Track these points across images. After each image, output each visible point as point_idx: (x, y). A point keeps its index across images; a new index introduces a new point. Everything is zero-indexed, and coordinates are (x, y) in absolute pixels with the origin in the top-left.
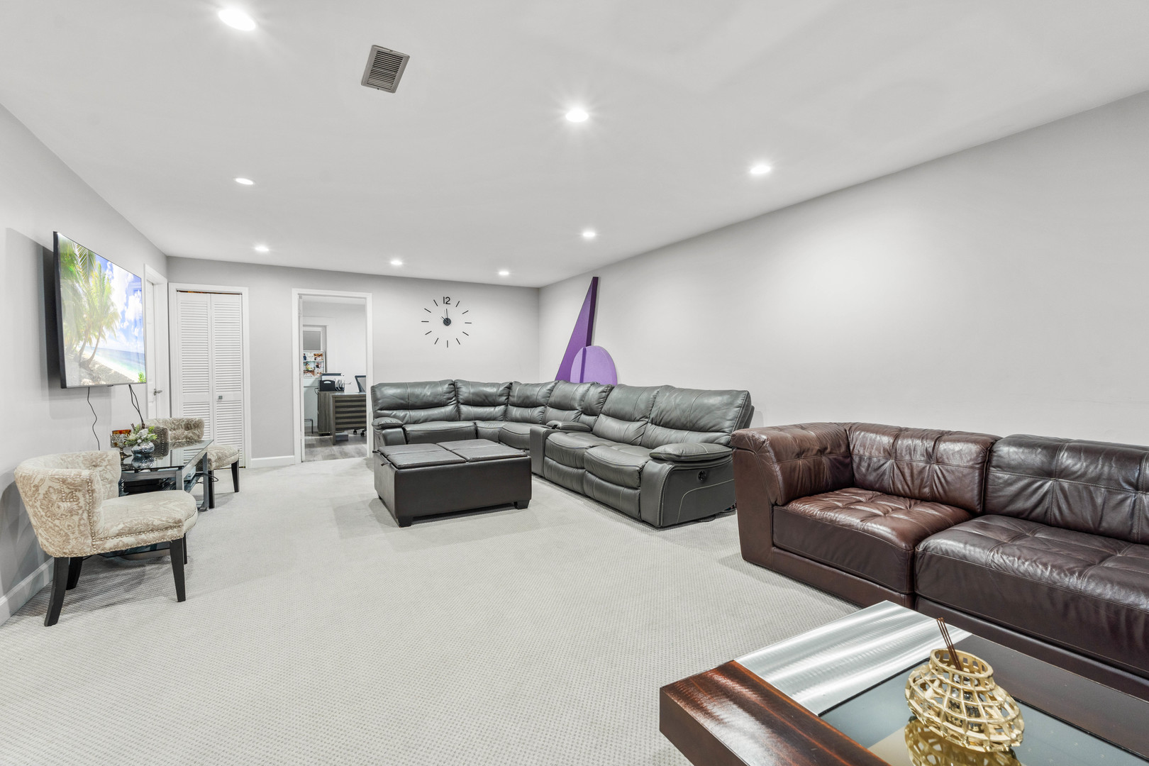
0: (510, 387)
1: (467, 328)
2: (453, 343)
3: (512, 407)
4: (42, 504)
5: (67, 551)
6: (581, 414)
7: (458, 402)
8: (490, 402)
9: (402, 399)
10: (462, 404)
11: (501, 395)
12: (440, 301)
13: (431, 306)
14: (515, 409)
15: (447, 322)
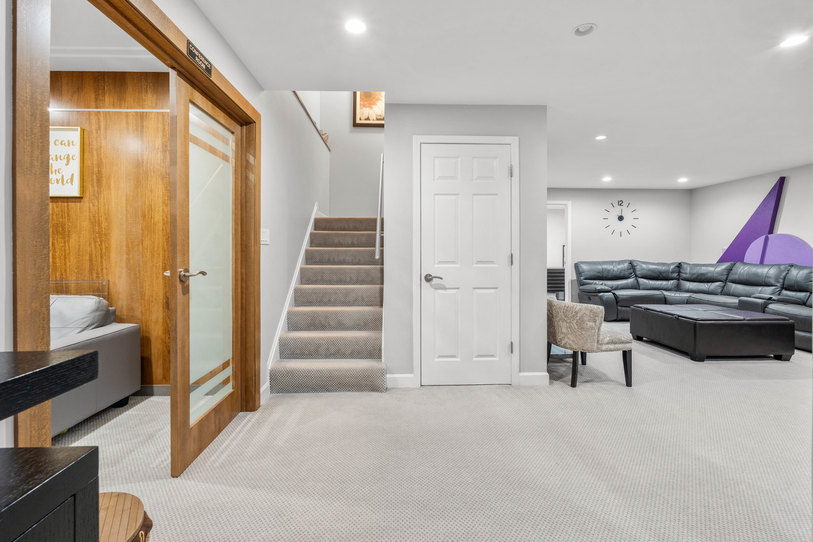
0: (679, 266)
1: (635, 222)
2: (625, 233)
3: (686, 282)
4: (577, 322)
5: (585, 349)
6: (781, 290)
7: (636, 276)
8: (664, 277)
9: (599, 272)
10: (640, 278)
11: (673, 272)
12: (616, 204)
13: (610, 208)
14: (688, 283)
15: (621, 218)
